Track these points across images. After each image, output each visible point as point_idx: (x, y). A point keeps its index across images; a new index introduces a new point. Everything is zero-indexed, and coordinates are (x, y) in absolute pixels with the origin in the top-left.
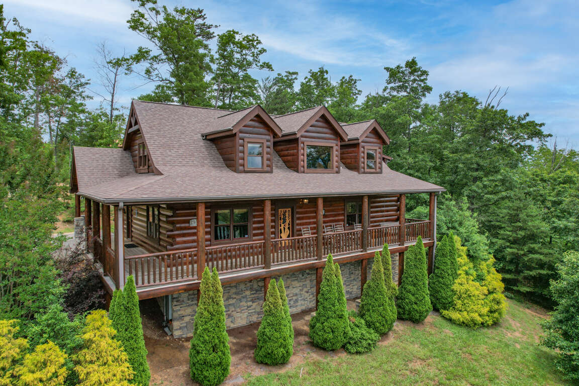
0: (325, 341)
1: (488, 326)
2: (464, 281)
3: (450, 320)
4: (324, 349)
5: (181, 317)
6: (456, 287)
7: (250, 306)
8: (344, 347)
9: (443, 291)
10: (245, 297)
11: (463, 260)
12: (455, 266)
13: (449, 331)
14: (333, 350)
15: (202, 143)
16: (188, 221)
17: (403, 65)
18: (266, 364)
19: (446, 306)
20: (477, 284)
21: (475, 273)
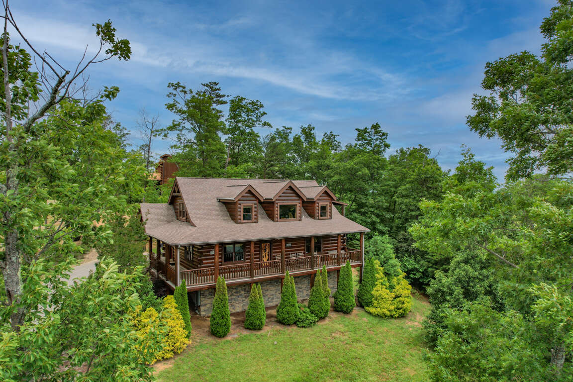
0: (284, 319)
1: (395, 318)
2: (379, 288)
3: (370, 313)
4: (284, 324)
5: (205, 305)
6: (373, 292)
7: (244, 300)
8: (295, 323)
9: (365, 295)
10: (241, 295)
11: (380, 275)
12: (374, 279)
13: (366, 319)
14: (289, 325)
15: (217, 204)
16: (209, 252)
17: (369, 127)
18: (250, 329)
19: (369, 304)
20: (388, 291)
21: (388, 284)
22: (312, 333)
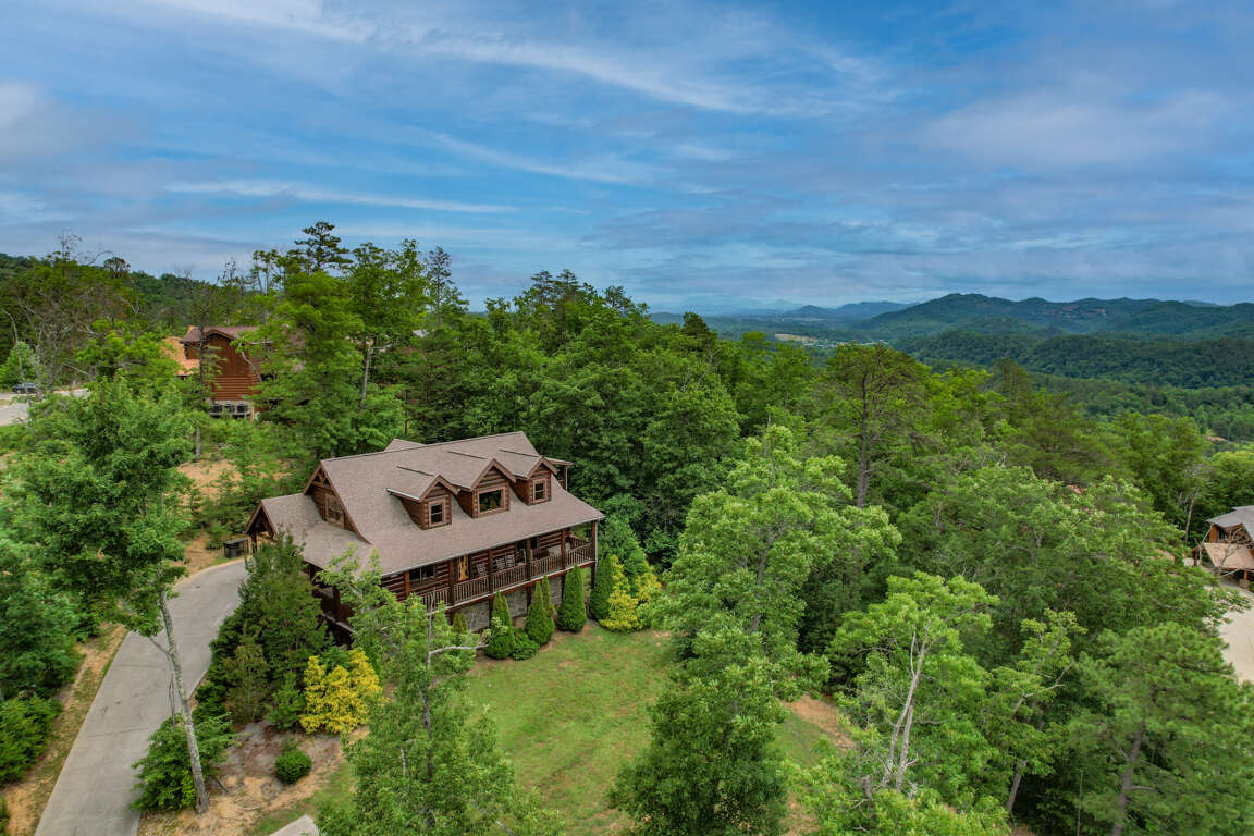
0: (496, 653)
1: (639, 631)
2: (618, 594)
3: (606, 628)
4: (496, 659)
6: (610, 600)
8: (511, 656)
9: (599, 604)
11: (618, 576)
12: (611, 582)
13: (601, 637)
14: (503, 659)
19: (605, 616)
20: (629, 597)
21: (629, 587)
22: (533, 666)
